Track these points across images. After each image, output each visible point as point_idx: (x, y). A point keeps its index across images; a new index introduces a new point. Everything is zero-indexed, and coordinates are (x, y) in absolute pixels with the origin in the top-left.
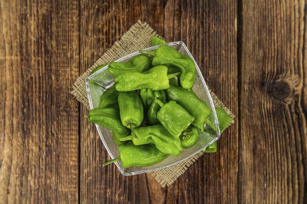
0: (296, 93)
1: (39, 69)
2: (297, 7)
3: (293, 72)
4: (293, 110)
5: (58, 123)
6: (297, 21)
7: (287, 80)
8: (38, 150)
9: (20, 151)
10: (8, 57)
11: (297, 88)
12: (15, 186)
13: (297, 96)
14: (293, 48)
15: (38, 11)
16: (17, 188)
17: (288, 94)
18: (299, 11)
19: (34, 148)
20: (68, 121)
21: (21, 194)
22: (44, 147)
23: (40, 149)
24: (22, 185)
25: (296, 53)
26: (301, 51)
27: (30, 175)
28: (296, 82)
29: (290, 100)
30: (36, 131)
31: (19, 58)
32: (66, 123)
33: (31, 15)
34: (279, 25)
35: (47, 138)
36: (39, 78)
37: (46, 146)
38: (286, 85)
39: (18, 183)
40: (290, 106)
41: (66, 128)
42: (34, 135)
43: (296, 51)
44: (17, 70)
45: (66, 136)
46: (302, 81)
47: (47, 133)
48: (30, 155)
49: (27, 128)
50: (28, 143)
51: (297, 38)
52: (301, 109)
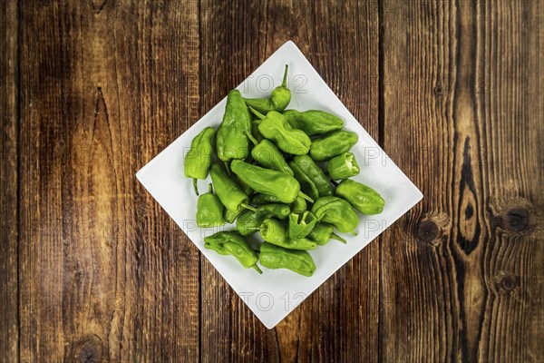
0: (444, 233)
1: (154, 209)
2: (446, 136)
3: (441, 210)
4: (441, 253)
5: (176, 269)
6: (446, 152)
7: (435, 219)
8: (153, 299)
9: (133, 302)
10: (120, 195)
11: (446, 228)
12: (129, 340)
13: (446, 237)
14: (441, 182)
15: (152, 142)
16: (131, 342)
17: (435, 235)
18: (448, 141)
19: (149, 297)
20: (188, 267)
21: (135, 349)
22: (160, 297)
23: (156, 299)
24: (135, 338)
25: (445, 189)
26: (450, 186)
27: (145, 328)
28: (444, 221)
29: (437, 242)
30: (151, 278)
31: (132, 196)
32: (185, 269)
33: (145, 147)
34: (426, 156)
35: (164, 286)
36: (155, 218)
37: (163, 294)
38: (433, 225)
39: (132, 337)
40: (437, 248)
41: (185, 274)
42: (149, 282)
43: (445, 186)
44: (130, 210)
45: (184, 284)
46: (451, 220)
47: (164, 280)
48: (145, 306)
49: (142, 274)
50: (143, 292)
51: (446, 172)
52: (450, 252)
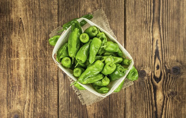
0: (149, 75)
1: (41, 63)
2: (149, 39)
3: (147, 66)
4: (148, 82)
5: (49, 86)
6: (149, 45)
7: (145, 70)
8: (41, 97)
9: (33, 97)
10: (28, 58)
11: (149, 73)
12: (32, 112)
13: (149, 76)
14: (147, 56)
15: (40, 39)
16: (32, 113)
17: (145, 75)
18: (150, 41)
19: (39, 96)
20: (54, 85)
21: (34, 115)
22: (43, 96)
23: (42, 97)
24: (34, 111)
25: (149, 58)
26: (151, 58)
27: (37, 107)
28: (149, 70)
29: (146, 78)
30: (40, 89)
31: (33, 58)
32: (52, 86)
33: (38, 40)
34: (142, 46)
35: (44, 92)
36: (41, 67)
37: (44, 95)
39: (33, 111)
40: (146, 80)
41: (52, 88)
42: (39, 91)
44: (32, 64)
45: (52, 91)
46: (151, 70)
47: (45, 90)
48: (38, 99)
49: (36, 88)
50: (37, 94)
51: (149, 52)
52: (151, 82)
